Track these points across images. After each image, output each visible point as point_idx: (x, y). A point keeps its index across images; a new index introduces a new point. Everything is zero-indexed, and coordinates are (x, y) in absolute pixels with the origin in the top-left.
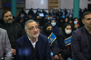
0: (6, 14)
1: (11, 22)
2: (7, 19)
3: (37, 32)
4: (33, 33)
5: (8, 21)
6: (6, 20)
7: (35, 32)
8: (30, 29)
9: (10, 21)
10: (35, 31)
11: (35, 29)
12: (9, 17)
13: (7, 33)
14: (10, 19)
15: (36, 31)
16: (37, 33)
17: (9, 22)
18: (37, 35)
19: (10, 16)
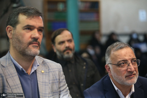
0: (59, 38)
1: (71, 54)
2: (62, 47)
3: (135, 72)
4: (125, 74)
5: (65, 52)
6: (60, 52)
7: (129, 72)
8: (119, 65)
9: (68, 53)
10: (129, 70)
11: (131, 64)
12: (67, 44)
13: (62, 70)
14: (68, 48)
15: (133, 69)
16: (135, 74)
17: (66, 55)
18: (132, 80)
19: (69, 41)
